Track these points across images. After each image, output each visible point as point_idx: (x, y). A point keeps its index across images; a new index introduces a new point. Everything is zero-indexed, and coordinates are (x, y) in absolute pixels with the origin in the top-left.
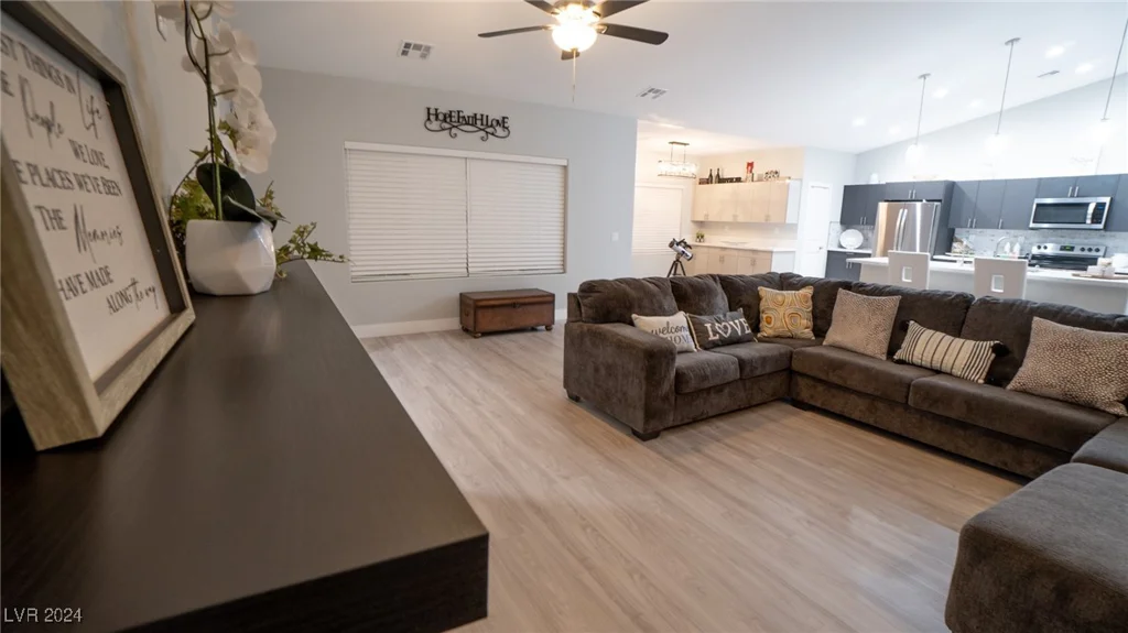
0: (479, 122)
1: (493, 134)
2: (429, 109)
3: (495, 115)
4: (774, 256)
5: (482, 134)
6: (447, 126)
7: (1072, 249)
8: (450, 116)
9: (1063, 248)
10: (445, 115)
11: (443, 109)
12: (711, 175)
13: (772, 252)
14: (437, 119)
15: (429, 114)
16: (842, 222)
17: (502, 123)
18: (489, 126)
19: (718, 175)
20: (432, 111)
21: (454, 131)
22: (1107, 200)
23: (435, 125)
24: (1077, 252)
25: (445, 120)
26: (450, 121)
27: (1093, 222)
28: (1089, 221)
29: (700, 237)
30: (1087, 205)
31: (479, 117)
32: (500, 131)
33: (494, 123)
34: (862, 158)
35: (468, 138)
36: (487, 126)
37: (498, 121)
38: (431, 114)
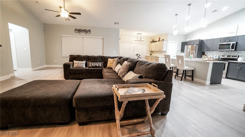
0: (85, 31)
1: (87, 33)
2: (75, 29)
3: (88, 29)
4: (159, 58)
5: (85, 33)
6: (78, 32)
7: (230, 56)
8: (79, 30)
9: (228, 56)
10: (78, 30)
11: (78, 29)
12: (153, 41)
13: (159, 57)
14: (77, 31)
15: (75, 30)
16: (181, 51)
17: (89, 31)
18: (87, 31)
19: (154, 41)
20: (76, 29)
21: (80, 32)
22: (235, 43)
23: (77, 32)
24: (231, 57)
25: (78, 31)
26: (79, 31)
27: (232, 49)
28: (231, 49)
29: (151, 54)
30: (230, 44)
31: (85, 30)
32: (89, 32)
33: (88, 31)
34: (187, 35)
35: (83, 34)
36: (86, 31)
37: (88, 30)
38: (76, 30)
